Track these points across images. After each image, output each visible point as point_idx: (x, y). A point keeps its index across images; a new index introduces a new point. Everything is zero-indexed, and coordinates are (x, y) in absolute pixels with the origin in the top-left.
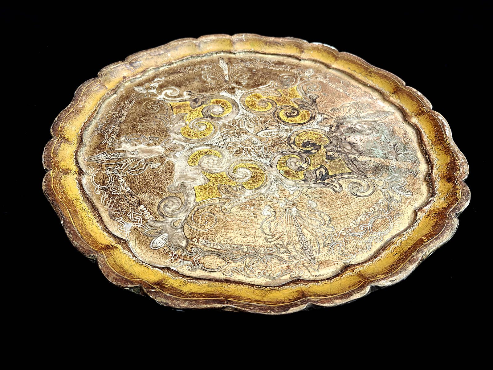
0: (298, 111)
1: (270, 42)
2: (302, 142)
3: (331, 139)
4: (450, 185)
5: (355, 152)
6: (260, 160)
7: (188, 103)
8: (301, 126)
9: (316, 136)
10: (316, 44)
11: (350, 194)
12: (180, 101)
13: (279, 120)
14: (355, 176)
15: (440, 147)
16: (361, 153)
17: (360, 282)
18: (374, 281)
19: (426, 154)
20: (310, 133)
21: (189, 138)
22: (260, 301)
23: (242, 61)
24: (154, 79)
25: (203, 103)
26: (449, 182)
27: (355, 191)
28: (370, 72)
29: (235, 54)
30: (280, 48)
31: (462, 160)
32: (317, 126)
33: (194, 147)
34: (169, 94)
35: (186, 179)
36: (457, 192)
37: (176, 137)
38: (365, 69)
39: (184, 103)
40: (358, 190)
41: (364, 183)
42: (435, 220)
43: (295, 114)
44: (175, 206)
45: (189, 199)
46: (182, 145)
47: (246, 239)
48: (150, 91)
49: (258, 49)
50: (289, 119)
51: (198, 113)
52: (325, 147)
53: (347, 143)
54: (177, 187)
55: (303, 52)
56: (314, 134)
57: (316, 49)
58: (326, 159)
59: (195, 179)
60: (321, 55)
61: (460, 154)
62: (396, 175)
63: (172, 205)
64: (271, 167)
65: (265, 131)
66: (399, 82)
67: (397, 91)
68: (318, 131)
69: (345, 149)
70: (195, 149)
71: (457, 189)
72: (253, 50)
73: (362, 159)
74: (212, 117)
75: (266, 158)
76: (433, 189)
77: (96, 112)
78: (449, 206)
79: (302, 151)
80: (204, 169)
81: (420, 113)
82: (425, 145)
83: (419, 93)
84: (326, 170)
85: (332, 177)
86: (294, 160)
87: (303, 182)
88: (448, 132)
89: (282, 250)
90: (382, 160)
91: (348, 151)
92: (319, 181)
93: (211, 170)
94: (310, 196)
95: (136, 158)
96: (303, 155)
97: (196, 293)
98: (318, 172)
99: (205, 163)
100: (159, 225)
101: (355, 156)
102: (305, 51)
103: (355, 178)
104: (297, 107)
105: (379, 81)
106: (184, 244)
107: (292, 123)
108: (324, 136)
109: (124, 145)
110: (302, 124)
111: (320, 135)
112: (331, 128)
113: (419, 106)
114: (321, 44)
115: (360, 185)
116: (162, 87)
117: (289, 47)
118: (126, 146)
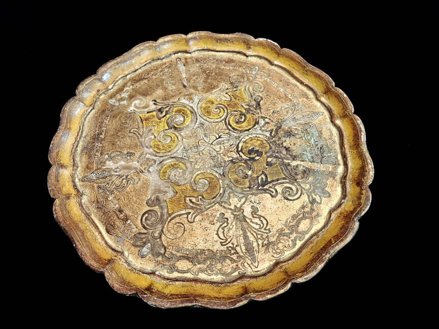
0: (245, 116)
1: (220, 39)
2: (248, 149)
3: (271, 144)
4: (358, 189)
5: (289, 156)
6: (215, 169)
7: (154, 113)
8: (247, 132)
9: (259, 142)
10: (261, 39)
11: (283, 198)
12: (148, 112)
13: (229, 127)
14: (288, 181)
15: (355, 151)
16: (294, 158)
17: (285, 279)
18: (294, 278)
19: (344, 157)
20: (255, 139)
21: (158, 151)
22: (217, 298)
23: (197, 60)
24: (124, 89)
25: (167, 113)
26: (358, 186)
27: (287, 195)
28: (306, 71)
29: (190, 53)
30: (229, 44)
31: (370, 166)
32: (260, 132)
33: (163, 160)
34: (137, 105)
35: (160, 193)
36: (362, 196)
37: (149, 152)
38: (302, 67)
39: (151, 113)
40: (289, 195)
41: (294, 188)
42: (343, 222)
43: (243, 120)
44: (153, 219)
45: (163, 211)
46: (153, 159)
47: (207, 244)
48: (122, 103)
49: (210, 47)
50: (237, 125)
51: (163, 125)
52: (266, 153)
53: (283, 148)
54: (153, 201)
55: (249, 48)
56: (258, 140)
57: (261, 44)
58: (267, 165)
59: (166, 192)
60: (265, 50)
61: (369, 160)
62: (320, 178)
63: (151, 218)
64: (224, 176)
65: (218, 140)
66: (330, 83)
67: (327, 91)
68: (261, 136)
69: (281, 154)
70: (165, 162)
71: (362, 194)
72: (206, 48)
73: (294, 163)
74: (175, 128)
75: (219, 167)
76: (346, 192)
77: (81, 131)
78: (355, 209)
79: (248, 158)
80: (172, 181)
81: (344, 116)
82: (345, 148)
83: (345, 96)
84: (266, 176)
85: (270, 183)
86: (241, 168)
87: (248, 189)
88: (363, 137)
89: (233, 252)
90: (310, 163)
91: (284, 156)
92: (260, 188)
93: (178, 183)
94: (253, 202)
95: (119, 175)
96: (248, 162)
97: (174, 295)
98: (260, 178)
99: (172, 176)
100: (143, 236)
101: (289, 161)
102: (252, 47)
103: (288, 183)
104: (244, 111)
105: (314, 79)
106: (162, 251)
107: (240, 129)
108: (265, 142)
109: (108, 162)
110: (248, 130)
111: (262, 141)
112: (271, 133)
113: (344, 108)
114: (265, 39)
115: (291, 189)
116: (131, 97)
117: (237, 43)
118: (110, 164)
